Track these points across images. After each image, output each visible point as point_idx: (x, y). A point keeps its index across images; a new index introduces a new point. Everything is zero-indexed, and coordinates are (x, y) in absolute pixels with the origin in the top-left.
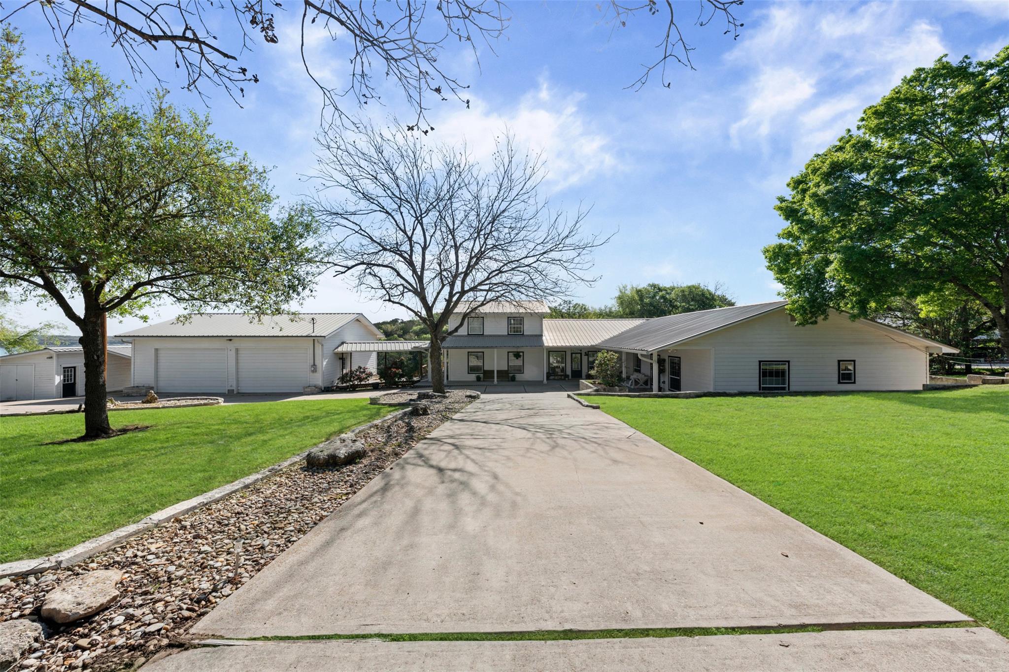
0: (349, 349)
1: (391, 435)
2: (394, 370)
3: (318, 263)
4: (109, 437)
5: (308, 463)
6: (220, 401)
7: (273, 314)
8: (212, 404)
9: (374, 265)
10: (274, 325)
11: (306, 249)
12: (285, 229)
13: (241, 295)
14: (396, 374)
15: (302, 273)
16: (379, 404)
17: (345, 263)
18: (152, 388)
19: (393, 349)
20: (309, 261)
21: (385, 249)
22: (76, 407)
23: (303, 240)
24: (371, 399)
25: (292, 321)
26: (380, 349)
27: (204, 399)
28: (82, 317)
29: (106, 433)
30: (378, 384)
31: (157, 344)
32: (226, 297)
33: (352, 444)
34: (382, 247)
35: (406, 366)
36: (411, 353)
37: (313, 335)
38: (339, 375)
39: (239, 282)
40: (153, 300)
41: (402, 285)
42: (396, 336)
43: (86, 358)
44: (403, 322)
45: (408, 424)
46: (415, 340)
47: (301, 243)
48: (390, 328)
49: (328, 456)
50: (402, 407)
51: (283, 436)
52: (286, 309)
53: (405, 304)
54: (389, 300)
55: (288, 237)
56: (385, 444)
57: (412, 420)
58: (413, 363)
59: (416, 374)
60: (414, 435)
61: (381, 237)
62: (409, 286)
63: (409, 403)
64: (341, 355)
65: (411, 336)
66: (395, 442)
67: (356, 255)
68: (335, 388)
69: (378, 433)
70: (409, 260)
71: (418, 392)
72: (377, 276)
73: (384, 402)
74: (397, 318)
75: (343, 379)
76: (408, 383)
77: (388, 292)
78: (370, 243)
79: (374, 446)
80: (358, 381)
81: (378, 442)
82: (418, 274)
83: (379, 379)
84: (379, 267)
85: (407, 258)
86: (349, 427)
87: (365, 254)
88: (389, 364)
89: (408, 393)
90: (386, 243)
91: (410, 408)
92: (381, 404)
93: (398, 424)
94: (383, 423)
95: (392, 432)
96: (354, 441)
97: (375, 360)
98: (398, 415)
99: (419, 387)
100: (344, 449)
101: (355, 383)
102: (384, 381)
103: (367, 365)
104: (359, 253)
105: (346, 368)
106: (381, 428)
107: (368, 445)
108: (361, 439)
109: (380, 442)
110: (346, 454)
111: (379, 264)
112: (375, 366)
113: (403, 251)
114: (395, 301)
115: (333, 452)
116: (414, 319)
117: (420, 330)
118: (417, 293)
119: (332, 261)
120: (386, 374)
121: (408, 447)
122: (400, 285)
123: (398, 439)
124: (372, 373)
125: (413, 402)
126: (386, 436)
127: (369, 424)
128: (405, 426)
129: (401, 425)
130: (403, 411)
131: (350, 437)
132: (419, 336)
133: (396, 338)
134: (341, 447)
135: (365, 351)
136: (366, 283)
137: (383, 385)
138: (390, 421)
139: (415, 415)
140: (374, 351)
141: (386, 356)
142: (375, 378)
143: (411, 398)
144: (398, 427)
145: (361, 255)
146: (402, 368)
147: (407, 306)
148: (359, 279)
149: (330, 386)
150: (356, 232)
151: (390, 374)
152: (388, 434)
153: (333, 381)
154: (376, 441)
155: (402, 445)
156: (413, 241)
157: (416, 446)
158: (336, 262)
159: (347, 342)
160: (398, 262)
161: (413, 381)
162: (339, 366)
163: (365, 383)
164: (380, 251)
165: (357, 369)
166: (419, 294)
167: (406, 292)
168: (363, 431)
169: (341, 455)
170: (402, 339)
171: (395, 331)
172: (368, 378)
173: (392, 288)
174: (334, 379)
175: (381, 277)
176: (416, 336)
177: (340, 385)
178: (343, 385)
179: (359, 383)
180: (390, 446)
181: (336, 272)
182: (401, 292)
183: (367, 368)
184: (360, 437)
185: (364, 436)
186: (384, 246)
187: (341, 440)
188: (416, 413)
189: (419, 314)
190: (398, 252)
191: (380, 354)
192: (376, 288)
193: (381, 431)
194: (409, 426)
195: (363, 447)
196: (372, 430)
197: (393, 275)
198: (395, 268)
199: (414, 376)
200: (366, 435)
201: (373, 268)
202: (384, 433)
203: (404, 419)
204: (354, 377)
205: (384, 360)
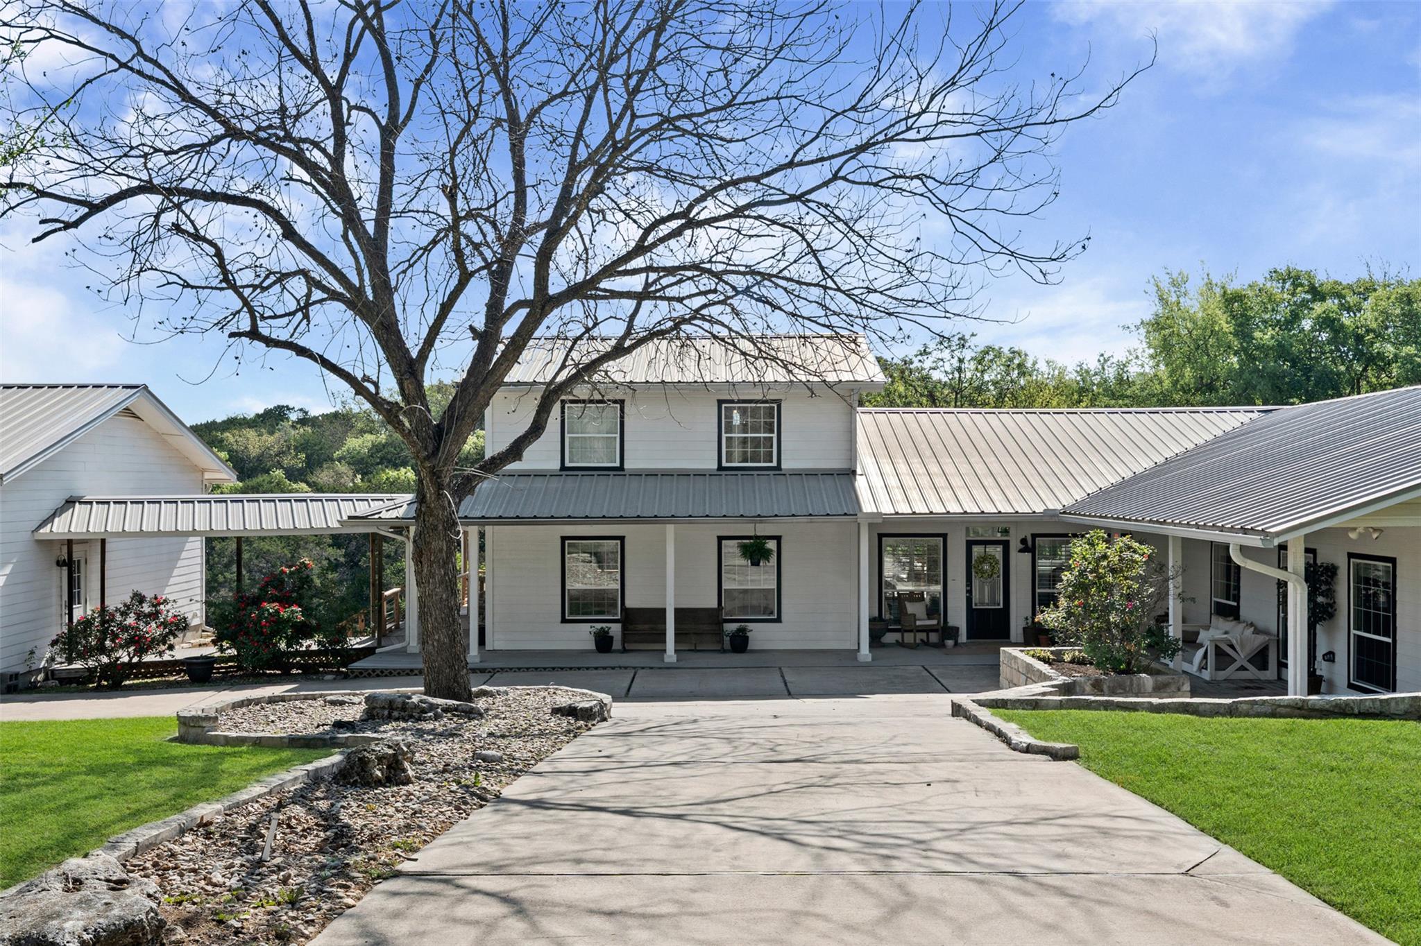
0: (96, 527)
1: (260, 862)
2: (271, 607)
9: (193, 194)
14: (278, 625)
16: (213, 741)
17: (77, 188)
19: (270, 524)
21: (234, 133)
24: (184, 721)
26: (219, 526)
30: (208, 662)
33: (108, 897)
34: (225, 123)
35: (323, 593)
36: (337, 540)
38: (58, 628)
41: (304, 273)
42: (279, 473)
44: (305, 420)
45: (329, 819)
46: (356, 489)
48: (254, 443)
49: (17, 941)
50: (304, 753)
53: (316, 349)
54: (254, 334)
56: (240, 897)
57: (345, 804)
58: (346, 580)
59: (357, 622)
60: (351, 860)
61: (220, 83)
62: (331, 279)
63: (332, 738)
64: (65, 549)
65: (339, 475)
66: (278, 888)
67: (121, 157)
68: (40, 677)
69: (210, 853)
70: (330, 177)
71: (368, 692)
72: (204, 240)
73: (233, 734)
74: (281, 404)
75: (71, 642)
76: (327, 659)
77: (246, 303)
78: (178, 107)
79: (194, 903)
80: (132, 649)
81: (209, 888)
82: (366, 232)
83: (214, 642)
84: (211, 204)
85: (324, 170)
86: (96, 830)
87: (157, 150)
88: (252, 586)
89: (329, 698)
90: (240, 108)
91: (336, 758)
92: (223, 741)
93: (289, 818)
94: (230, 815)
95: (267, 851)
96: (118, 885)
97: (198, 568)
98: (288, 784)
99: (369, 674)
100: (78, 913)
101: (118, 659)
102: (233, 652)
103: (168, 590)
104: (132, 148)
105: (82, 600)
106: (223, 836)
107: (173, 899)
108: (146, 876)
109: (217, 890)
110: (86, 937)
111: (213, 192)
112: (198, 591)
113: (305, 140)
114: (274, 336)
115: (34, 926)
116: (351, 409)
117: (374, 450)
118: (362, 305)
119: (28, 181)
120: (240, 623)
121: (330, 910)
122: (294, 274)
123: (290, 875)
124: (185, 618)
125: (349, 735)
126: (242, 865)
127: (177, 819)
128: (317, 824)
129: (299, 822)
130: (310, 767)
131: (102, 868)
132: (371, 476)
133: (278, 484)
134: (65, 907)
135: (160, 533)
136: (161, 268)
137: (231, 667)
138: (256, 806)
139: (354, 784)
140: (194, 533)
141: (239, 552)
142: (199, 641)
143: (339, 718)
144: (288, 830)
145: (140, 156)
146: (304, 602)
147: (321, 357)
148: (132, 250)
149: (22, 669)
150: (123, 65)
151: (257, 622)
152: (250, 857)
153: (32, 652)
154: (202, 883)
155: (304, 899)
156: (344, 103)
157: (359, 904)
158: (43, 183)
159: (88, 498)
160: (286, 185)
161: (347, 650)
162: (55, 591)
163: (158, 659)
164: (216, 142)
165: (125, 605)
166: (370, 309)
167: (321, 301)
168: (151, 846)
169: (68, 937)
170: (303, 485)
171: (276, 455)
172: (172, 640)
173: (265, 285)
174: (36, 643)
175: (220, 244)
176: (359, 476)
177: (60, 665)
178: (73, 666)
179: (135, 660)
180: (256, 902)
181: (42, 222)
182: (298, 301)
183: (166, 602)
184: (145, 869)
185: (155, 865)
186: (233, 121)
187: (67, 879)
188: (358, 775)
189: (372, 388)
190: (287, 144)
191: (218, 546)
192: (203, 288)
193: (224, 845)
194: (330, 827)
195: (154, 906)
196: (187, 843)
197: (269, 236)
198: (276, 207)
199: (349, 633)
200: (163, 863)
201: (187, 208)
202: (234, 855)
203: (312, 801)
204: (115, 636)
205: (234, 568)
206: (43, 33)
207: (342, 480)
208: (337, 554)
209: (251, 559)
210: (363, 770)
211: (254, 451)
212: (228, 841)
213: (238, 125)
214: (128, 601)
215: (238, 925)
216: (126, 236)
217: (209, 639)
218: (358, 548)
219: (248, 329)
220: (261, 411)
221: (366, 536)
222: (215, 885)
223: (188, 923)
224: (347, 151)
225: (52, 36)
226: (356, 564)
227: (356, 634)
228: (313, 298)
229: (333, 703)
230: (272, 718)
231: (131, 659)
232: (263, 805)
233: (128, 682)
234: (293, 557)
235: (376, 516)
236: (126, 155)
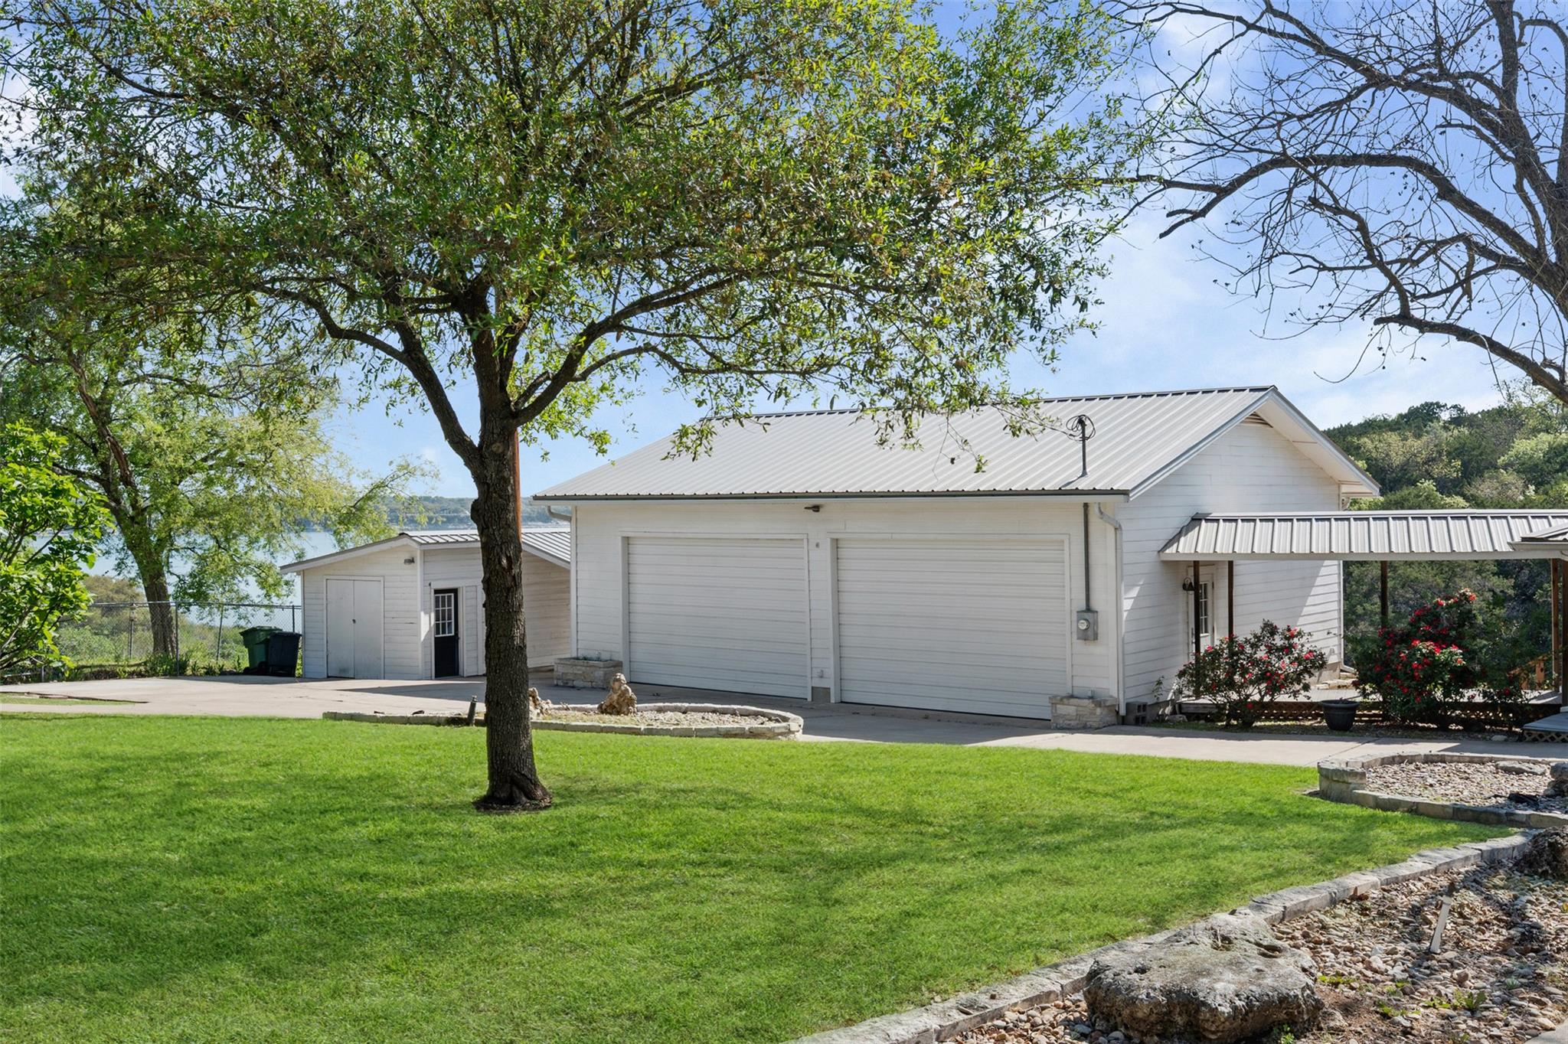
0: (1223, 548)
1: (1429, 954)
2: (1424, 647)
3: (1105, 189)
4: (538, 808)
5: (1093, 1007)
6: (794, 726)
7: (951, 408)
8: (771, 735)
9: (1330, 161)
10: (954, 450)
11: (1063, 138)
12: (987, 69)
13: (852, 343)
14: (1433, 669)
15: (1049, 235)
16: (1361, 801)
17: (1203, 172)
18: (618, 666)
19: (1420, 547)
20: (1072, 183)
21: (1377, 81)
22: (461, 708)
23: (1050, 99)
24: (1325, 774)
25: (1015, 431)
26: (1359, 548)
27: (747, 714)
28: (476, 442)
29: (530, 796)
30: (1349, 707)
31: (631, 522)
32: (808, 354)
33: (1260, 963)
34: (1367, 71)
35: (1487, 632)
36: (1504, 568)
37: (1083, 485)
38: (1185, 658)
39: (847, 296)
40: (621, 381)
41: (1464, 238)
42: (1428, 485)
43: (488, 563)
44: (1460, 419)
45: (1512, 914)
46: (1527, 504)
47: (1042, 116)
48: (1396, 448)
49: (1167, 993)
50: (1474, 828)
51: (997, 880)
52: (995, 387)
53: (1483, 331)
54: (1405, 318)
55: (1001, 99)
56: (1408, 989)
57: (1533, 899)
58: (1516, 618)
59: (1534, 672)
60: (1546, 970)
61: (1361, 24)
62: (1500, 242)
63: (1507, 814)
64: (1191, 571)
65: (1505, 486)
66: (1452, 989)
67: (1250, 131)
68: (1168, 710)
69: (1367, 932)
70: (1500, 115)
71: (1554, 761)
72: (1346, 212)
73: (1384, 795)
74: (1429, 401)
75: (1199, 674)
76: (1495, 715)
77: (1394, 281)
78: (1313, 62)
79: (1352, 988)
80: (1263, 686)
81: (1369, 973)
82: (1546, 177)
83: (1356, 685)
84: (1352, 170)
85: (1489, 107)
86: (1239, 885)
87: (1290, 116)
88: (1398, 620)
89: (1501, 764)
90: (1385, 49)
91: (1515, 839)
92: (1372, 803)
93: (1462, 906)
94: (1388, 891)
95: (1437, 941)
96: (1270, 951)
97: (1335, 597)
98: (1458, 864)
99: (1552, 739)
100: (1229, 975)
101: (1248, 696)
102: (1377, 697)
103: (1301, 621)
104: (1262, 118)
105: (1210, 629)
106: (1381, 914)
107: (1327, 979)
108: (1296, 946)
109: (1378, 977)
110: (1238, 1003)
111: (1355, 155)
112: (1336, 623)
113: (1465, 75)
114: (1428, 319)
115: (1184, 980)
116: (1520, 403)
117: (1552, 454)
118: (1543, 271)
119: (1155, 172)
120: (1386, 664)
121: (1521, 1028)
122: (1453, 240)
123: (1467, 976)
124: (1322, 655)
125: (1530, 812)
126: (1406, 953)
127: (1325, 888)
128: (1496, 918)
129: (1474, 912)
130: (1484, 846)
131: (1252, 929)
132: (1547, 487)
133: (1427, 498)
134: (1216, 965)
135: (1292, 556)
136: (1294, 250)
137: (1375, 715)
138: (1419, 884)
139: (1544, 875)
140: (1331, 555)
141: (1384, 579)
142: (1336, 682)
143: (1516, 790)
144: (1460, 920)
145: (1273, 126)
146: (1467, 642)
147: (1489, 339)
148: (1263, 234)
149: (1149, 700)
150: (1250, 27)
151: (1407, 664)
152: (1415, 945)
153: (1159, 683)
154: (1360, 966)
155: (1487, 1009)
156: (1516, 19)
157: (1558, 1027)
158: (1171, 171)
159: (1214, 515)
160: (1442, 133)
161: (1523, 706)
162: (1181, 617)
163: (1292, 700)
164: (1357, 95)
165: (1255, 636)
166: (1552, 275)
167: (1485, 272)
168: (1298, 913)
169: (1219, 1000)
170: (1459, 500)
171: (1425, 463)
172: (1307, 679)
173: (1415, 257)
174: (1164, 673)
175: (1363, 215)
176: (1532, 488)
177: (1188, 699)
178: (1201, 701)
179: (1267, 699)
180: (1426, 1001)
181: (1170, 214)
182: (1457, 274)
183: (1300, 634)
184: (1293, 938)
185: (1305, 936)
186: (1377, 67)
187: (1215, 935)
188: (1549, 864)
189: (1556, 375)
190: (1442, 84)
191: (1356, 572)
192: (1341, 269)
193: (1383, 926)
194: (1515, 925)
195: (1310, 983)
196: (1339, 916)
197: (1421, 199)
198: (1430, 162)
199: (1524, 685)
200: (1314, 935)
201: (1325, 178)
202: (1397, 939)
203: (1488, 889)
204: (1244, 671)
205: (1376, 599)
206: (1170, 9)
207: (1510, 493)
208: (1505, 585)
209: (1395, 589)
210: (1555, 859)
211: (1397, 460)
212: (1387, 921)
213: (1383, 71)
214: (1258, 631)
215: (1407, 1024)
216: (1254, 219)
217: (1350, 681)
218: (1531, 577)
219: (1397, 313)
220: (1405, 411)
221: (1543, 563)
222: (1375, 971)
223: (1348, 1009)
224: (1520, 80)
225: (1177, 10)
226: (1530, 598)
227: (1532, 687)
228: (1477, 268)
229: (1508, 770)
230: (1430, 781)
231: (1262, 697)
232: (1427, 884)
233: (1259, 724)
234: (1447, 586)
235: (1560, 538)
236: (1256, 128)
